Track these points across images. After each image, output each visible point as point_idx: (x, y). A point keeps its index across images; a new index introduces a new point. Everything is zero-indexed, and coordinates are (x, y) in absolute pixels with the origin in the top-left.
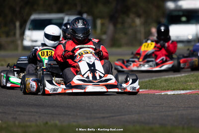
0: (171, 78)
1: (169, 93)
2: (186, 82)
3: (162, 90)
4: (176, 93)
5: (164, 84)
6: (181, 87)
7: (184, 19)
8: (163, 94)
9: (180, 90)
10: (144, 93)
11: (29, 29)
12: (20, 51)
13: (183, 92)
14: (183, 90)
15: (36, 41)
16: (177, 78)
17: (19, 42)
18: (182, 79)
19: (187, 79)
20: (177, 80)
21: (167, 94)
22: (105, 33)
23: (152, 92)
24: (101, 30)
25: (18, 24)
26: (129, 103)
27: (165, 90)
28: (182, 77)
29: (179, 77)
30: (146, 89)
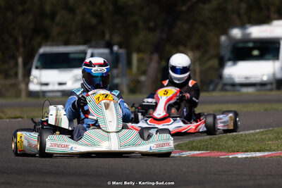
0: (242, 135)
1: (240, 156)
2: (263, 140)
3: (229, 151)
4: (249, 156)
5: (231, 143)
6: (257, 148)
7: (256, 53)
8: (231, 157)
9: (255, 151)
10: (204, 156)
11: (37, 68)
12: (24, 98)
13: (258, 154)
14: (259, 151)
15: (47, 84)
16: (249, 134)
17: (22, 86)
18: (257, 136)
19: (263, 137)
20: (249, 138)
21: (236, 158)
22: (144, 73)
23: (215, 154)
24: (138, 68)
25: (20, 60)
26: (184, 170)
27: (234, 152)
28: (257, 133)
29: (253, 134)
30: (207, 150)
